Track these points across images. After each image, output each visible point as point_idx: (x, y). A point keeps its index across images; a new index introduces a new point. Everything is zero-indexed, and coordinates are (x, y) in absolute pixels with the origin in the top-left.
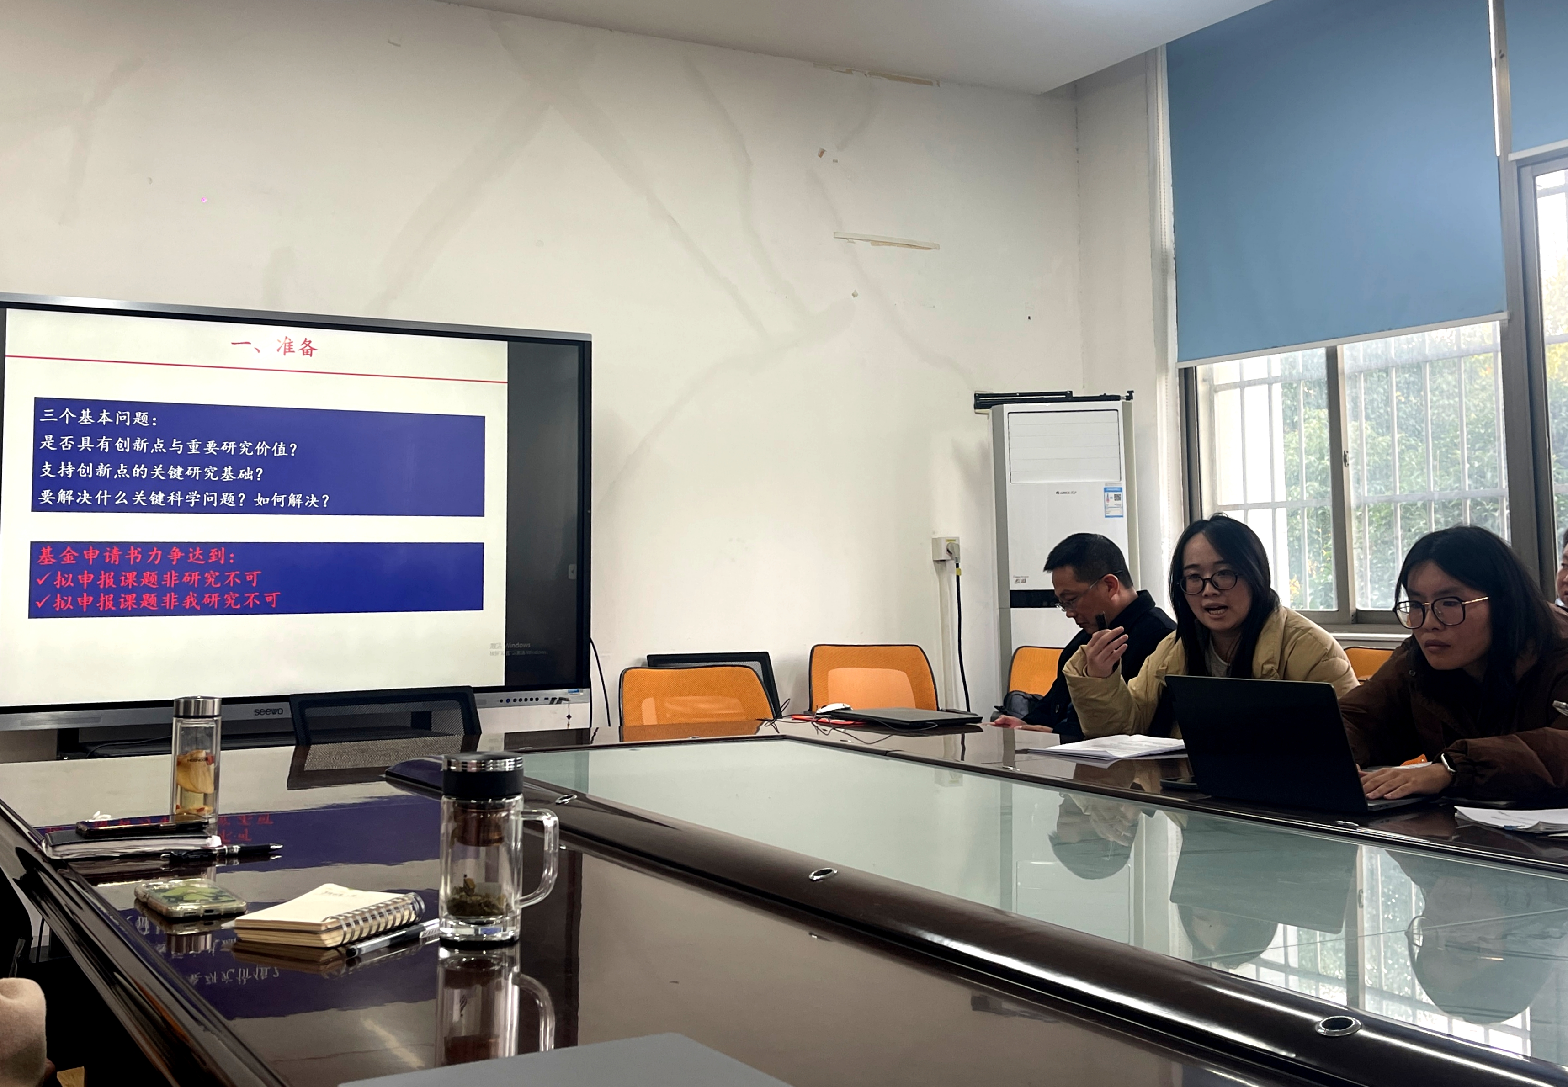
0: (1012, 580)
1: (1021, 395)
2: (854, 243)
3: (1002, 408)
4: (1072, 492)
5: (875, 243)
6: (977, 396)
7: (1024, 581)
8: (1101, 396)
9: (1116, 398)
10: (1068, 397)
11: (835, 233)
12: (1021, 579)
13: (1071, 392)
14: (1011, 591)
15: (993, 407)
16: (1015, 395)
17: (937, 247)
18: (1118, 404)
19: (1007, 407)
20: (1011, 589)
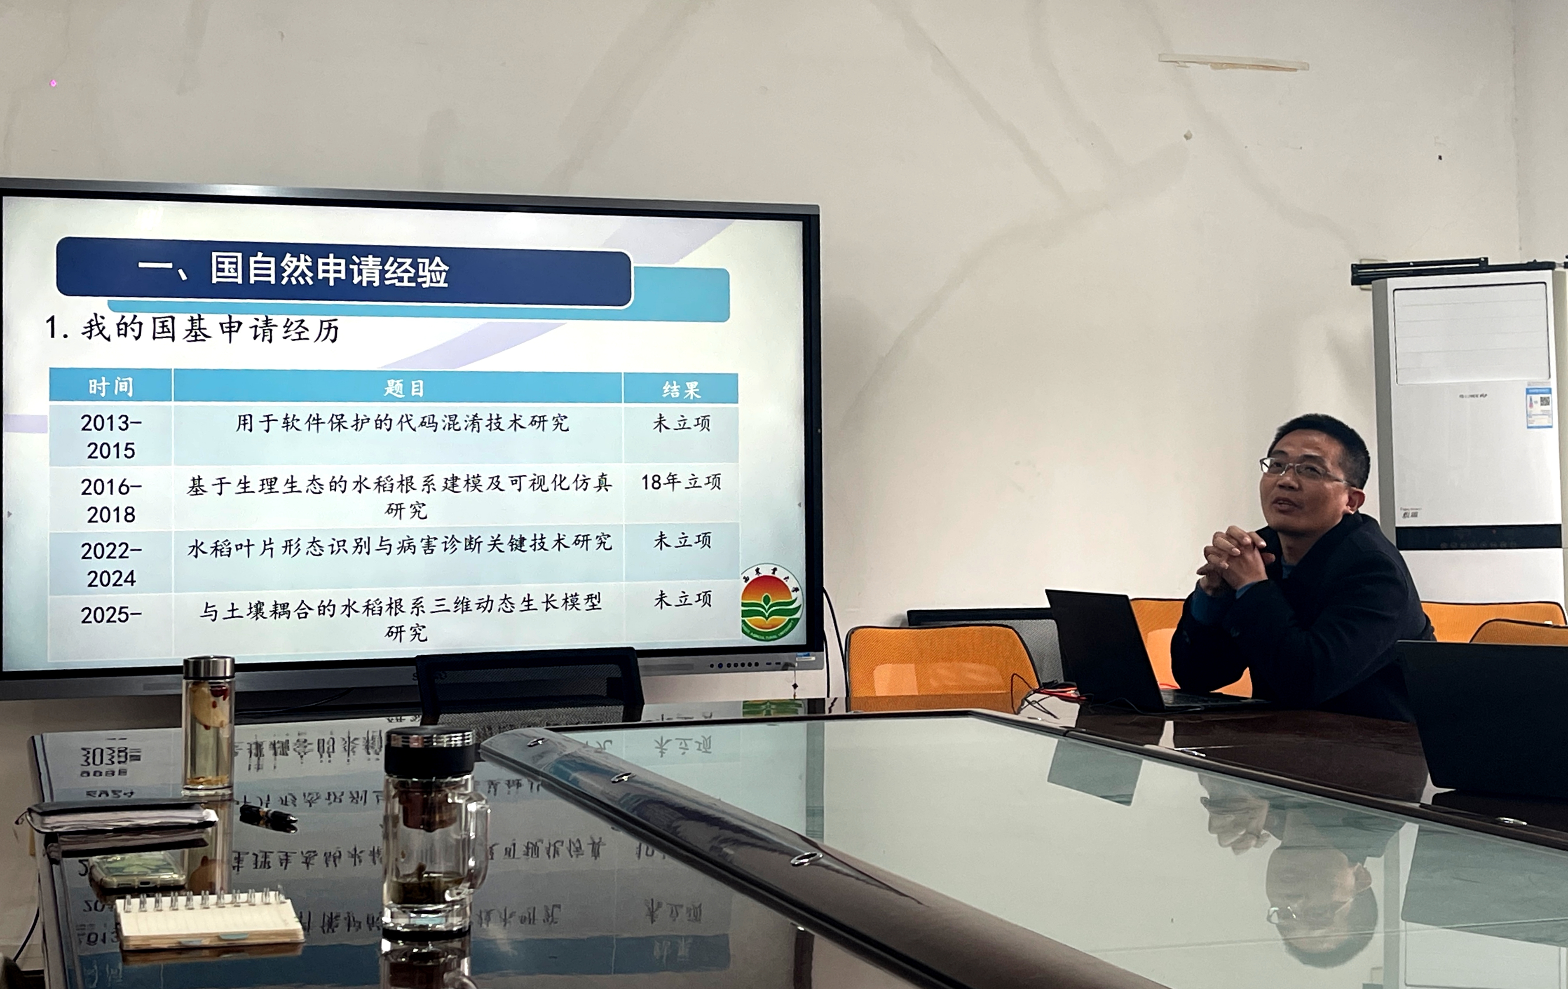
0: (1399, 514)
1: (1416, 264)
2: (1187, 67)
3: (1386, 282)
4: (1481, 396)
5: (1216, 66)
6: (1355, 268)
7: (1415, 515)
8: (1529, 263)
9: (1550, 266)
10: (1482, 266)
11: (1160, 55)
12: (1411, 512)
13: (1486, 259)
14: (1397, 528)
15: (1373, 282)
16: (1407, 264)
17: (1305, 67)
18: (1546, 275)
19: (1393, 283)
20: (1397, 525)
